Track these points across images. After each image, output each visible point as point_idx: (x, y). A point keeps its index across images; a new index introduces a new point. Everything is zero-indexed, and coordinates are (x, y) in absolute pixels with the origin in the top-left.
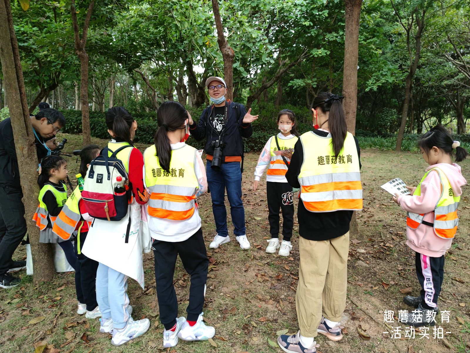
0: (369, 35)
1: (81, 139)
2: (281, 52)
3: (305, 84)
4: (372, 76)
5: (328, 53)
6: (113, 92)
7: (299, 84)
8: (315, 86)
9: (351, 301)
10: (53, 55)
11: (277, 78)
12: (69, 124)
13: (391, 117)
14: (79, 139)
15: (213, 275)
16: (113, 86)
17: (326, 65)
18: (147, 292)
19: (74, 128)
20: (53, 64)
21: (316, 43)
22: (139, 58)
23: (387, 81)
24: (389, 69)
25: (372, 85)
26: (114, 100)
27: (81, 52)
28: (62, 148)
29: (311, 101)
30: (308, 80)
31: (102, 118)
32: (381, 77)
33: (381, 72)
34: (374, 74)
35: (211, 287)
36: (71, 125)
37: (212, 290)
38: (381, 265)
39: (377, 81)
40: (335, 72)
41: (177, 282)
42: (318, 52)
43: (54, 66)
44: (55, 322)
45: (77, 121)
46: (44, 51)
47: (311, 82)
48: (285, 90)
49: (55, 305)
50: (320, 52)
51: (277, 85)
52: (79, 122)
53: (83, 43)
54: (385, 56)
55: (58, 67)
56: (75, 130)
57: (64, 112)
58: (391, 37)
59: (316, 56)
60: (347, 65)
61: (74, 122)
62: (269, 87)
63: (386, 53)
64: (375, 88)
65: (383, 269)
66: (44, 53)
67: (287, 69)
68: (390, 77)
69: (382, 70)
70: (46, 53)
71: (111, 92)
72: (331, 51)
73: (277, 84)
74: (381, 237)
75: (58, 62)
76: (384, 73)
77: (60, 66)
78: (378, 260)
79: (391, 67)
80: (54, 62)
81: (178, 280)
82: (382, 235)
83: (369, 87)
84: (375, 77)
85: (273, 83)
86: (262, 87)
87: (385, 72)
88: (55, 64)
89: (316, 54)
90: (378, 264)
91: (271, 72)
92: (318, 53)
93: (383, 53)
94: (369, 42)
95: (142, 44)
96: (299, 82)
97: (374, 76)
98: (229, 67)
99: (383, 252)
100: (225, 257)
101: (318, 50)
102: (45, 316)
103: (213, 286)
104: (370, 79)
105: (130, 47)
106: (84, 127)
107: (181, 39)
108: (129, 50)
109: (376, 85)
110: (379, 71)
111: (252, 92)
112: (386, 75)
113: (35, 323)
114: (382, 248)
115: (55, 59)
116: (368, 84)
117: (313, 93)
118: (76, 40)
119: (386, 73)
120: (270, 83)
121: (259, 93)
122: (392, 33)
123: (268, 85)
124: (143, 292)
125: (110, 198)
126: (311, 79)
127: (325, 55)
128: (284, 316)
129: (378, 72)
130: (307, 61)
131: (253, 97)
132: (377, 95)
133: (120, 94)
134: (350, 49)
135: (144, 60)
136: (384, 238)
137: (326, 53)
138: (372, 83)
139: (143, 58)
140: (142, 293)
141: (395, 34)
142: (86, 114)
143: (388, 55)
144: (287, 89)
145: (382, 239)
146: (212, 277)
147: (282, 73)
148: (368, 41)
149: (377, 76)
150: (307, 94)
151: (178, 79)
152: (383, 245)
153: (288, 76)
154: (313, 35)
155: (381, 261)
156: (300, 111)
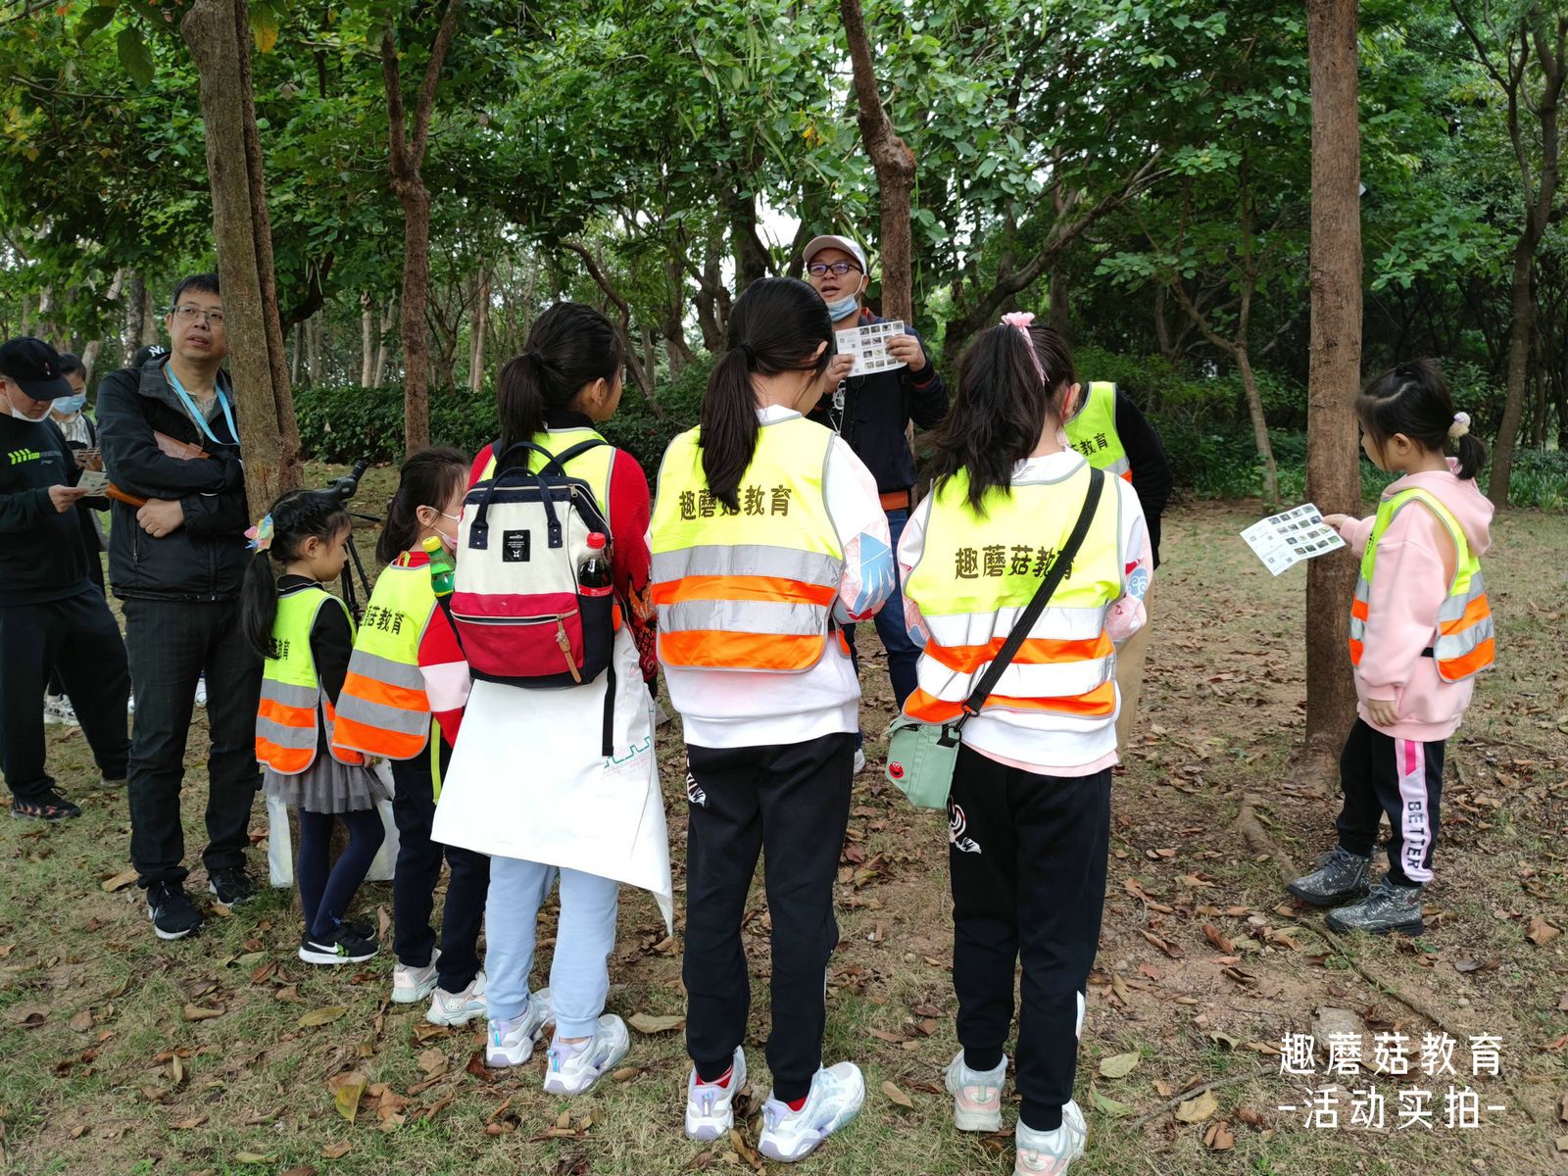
0: (1377, 101)
1: (384, 481)
2: (1060, 167)
3: (1152, 270)
4: (1393, 243)
5: (1236, 161)
6: (482, 325)
7: (1135, 268)
8: (1190, 275)
9: (1362, 974)
10: (312, 204)
11: (1053, 255)
12: (348, 433)
13: (1464, 391)
14: (377, 480)
15: (875, 900)
16: (482, 304)
17: (1225, 208)
18: (658, 947)
19: (361, 446)
20: (313, 232)
21: (1189, 128)
22: (583, 198)
23: (1449, 257)
24: (1454, 220)
25: (1398, 270)
26: (486, 353)
27: (409, 184)
28: (350, 494)
29: (1172, 335)
30: (1165, 256)
31: (452, 409)
32: (1426, 245)
33: (1424, 226)
34: (1401, 234)
35: (871, 936)
36: (354, 435)
37: (877, 945)
38: (1461, 864)
39: (1414, 255)
40: (1257, 233)
41: (752, 919)
42: (1197, 157)
43: (316, 237)
44: (378, 1023)
45: (371, 421)
46: (285, 192)
47: (1175, 261)
48: (1076, 300)
49: (371, 976)
50: (1207, 158)
51: (1047, 281)
52: (378, 423)
53: (416, 152)
54: (1434, 176)
55: (329, 239)
56: (366, 454)
57: (332, 395)
58: (1451, 112)
59: (1192, 172)
60: (1322, 181)
61: (362, 427)
62: (1023, 287)
63: (1437, 167)
64: (1406, 279)
65: (1469, 874)
66: (285, 198)
67: (1086, 224)
68: (1457, 243)
69: (1430, 221)
70: (290, 197)
71: (476, 326)
72: (1244, 154)
73: (1049, 277)
74: (1457, 775)
75: (327, 223)
76: (1437, 231)
77: (335, 235)
78: (1450, 850)
79: (1457, 212)
80: (316, 224)
81: (757, 912)
82: (1460, 770)
83: (1385, 277)
84: (1405, 245)
85: (1036, 275)
86: (999, 287)
87: (1437, 226)
88: (320, 229)
89: (1193, 166)
90: (1452, 861)
91: (1029, 235)
92: (1198, 162)
93: (1427, 168)
94: (1377, 126)
95: (593, 151)
96: (1135, 263)
97: (1402, 240)
98: (896, 208)
99: (1465, 825)
100: (910, 845)
101: (1199, 153)
102: (344, 1005)
103: (879, 931)
104: (1388, 249)
105: (554, 164)
106: (412, 430)
107: (721, 129)
108: (549, 173)
109: (1410, 269)
110: (1419, 224)
111: (962, 306)
112: (1444, 236)
113: (319, 1023)
114: (1462, 811)
115: (317, 215)
116: (1380, 267)
117: (1186, 301)
118: (396, 145)
119: (1444, 230)
120: (1028, 275)
121: (987, 308)
122: (1451, 101)
123: (1021, 281)
124: (646, 947)
125: (567, 608)
126: (1175, 252)
127: (1224, 165)
128: (1131, 1024)
129: (1414, 226)
130: (1154, 195)
131: (966, 322)
132: (1409, 313)
133: (503, 332)
134: (1330, 127)
135: (600, 202)
136: (1466, 780)
137: (1227, 160)
138: (1394, 265)
139: (596, 195)
140: (642, 950)
141: (1465, 103)
142: (419, 384)
143: (1446, 173)
144: (1084, 298)
145: (1460, 783)
146: (873, 906)
147: (1068, 238)
148: (1373, 120)
149: (1412, 240)
150: (1159, 308)
151: (702, 271)
152: (1466, 802)
153: (1088, 250)
154: (1180, 99)
155: (1461, 852)
156: (1138, 371)
